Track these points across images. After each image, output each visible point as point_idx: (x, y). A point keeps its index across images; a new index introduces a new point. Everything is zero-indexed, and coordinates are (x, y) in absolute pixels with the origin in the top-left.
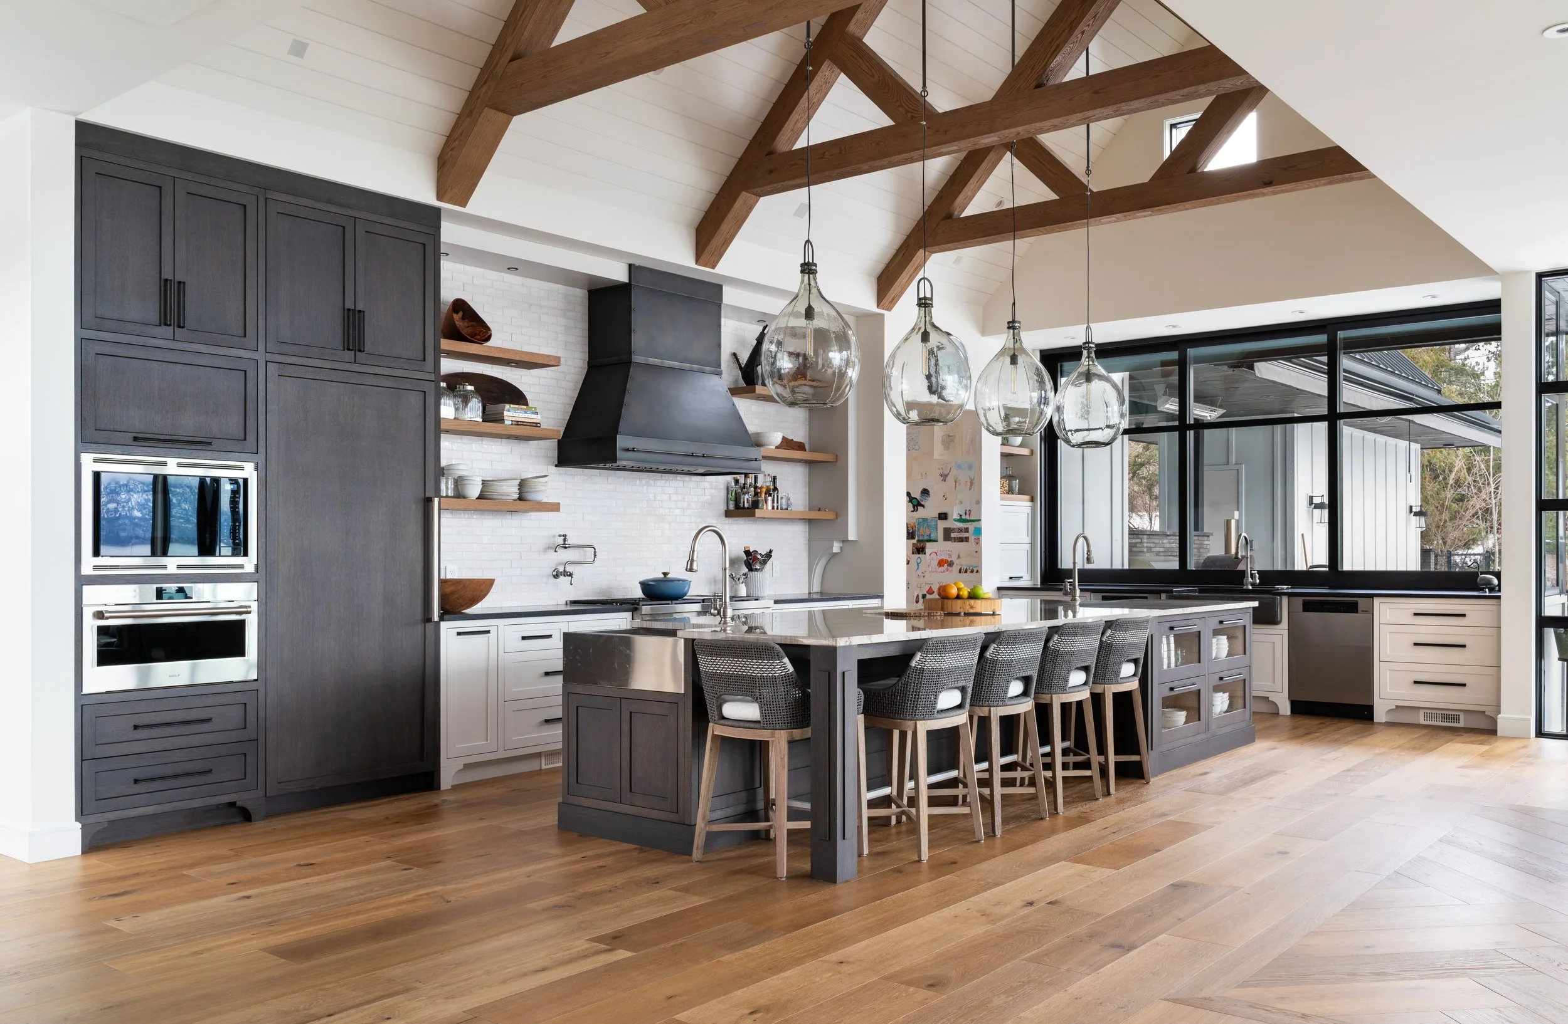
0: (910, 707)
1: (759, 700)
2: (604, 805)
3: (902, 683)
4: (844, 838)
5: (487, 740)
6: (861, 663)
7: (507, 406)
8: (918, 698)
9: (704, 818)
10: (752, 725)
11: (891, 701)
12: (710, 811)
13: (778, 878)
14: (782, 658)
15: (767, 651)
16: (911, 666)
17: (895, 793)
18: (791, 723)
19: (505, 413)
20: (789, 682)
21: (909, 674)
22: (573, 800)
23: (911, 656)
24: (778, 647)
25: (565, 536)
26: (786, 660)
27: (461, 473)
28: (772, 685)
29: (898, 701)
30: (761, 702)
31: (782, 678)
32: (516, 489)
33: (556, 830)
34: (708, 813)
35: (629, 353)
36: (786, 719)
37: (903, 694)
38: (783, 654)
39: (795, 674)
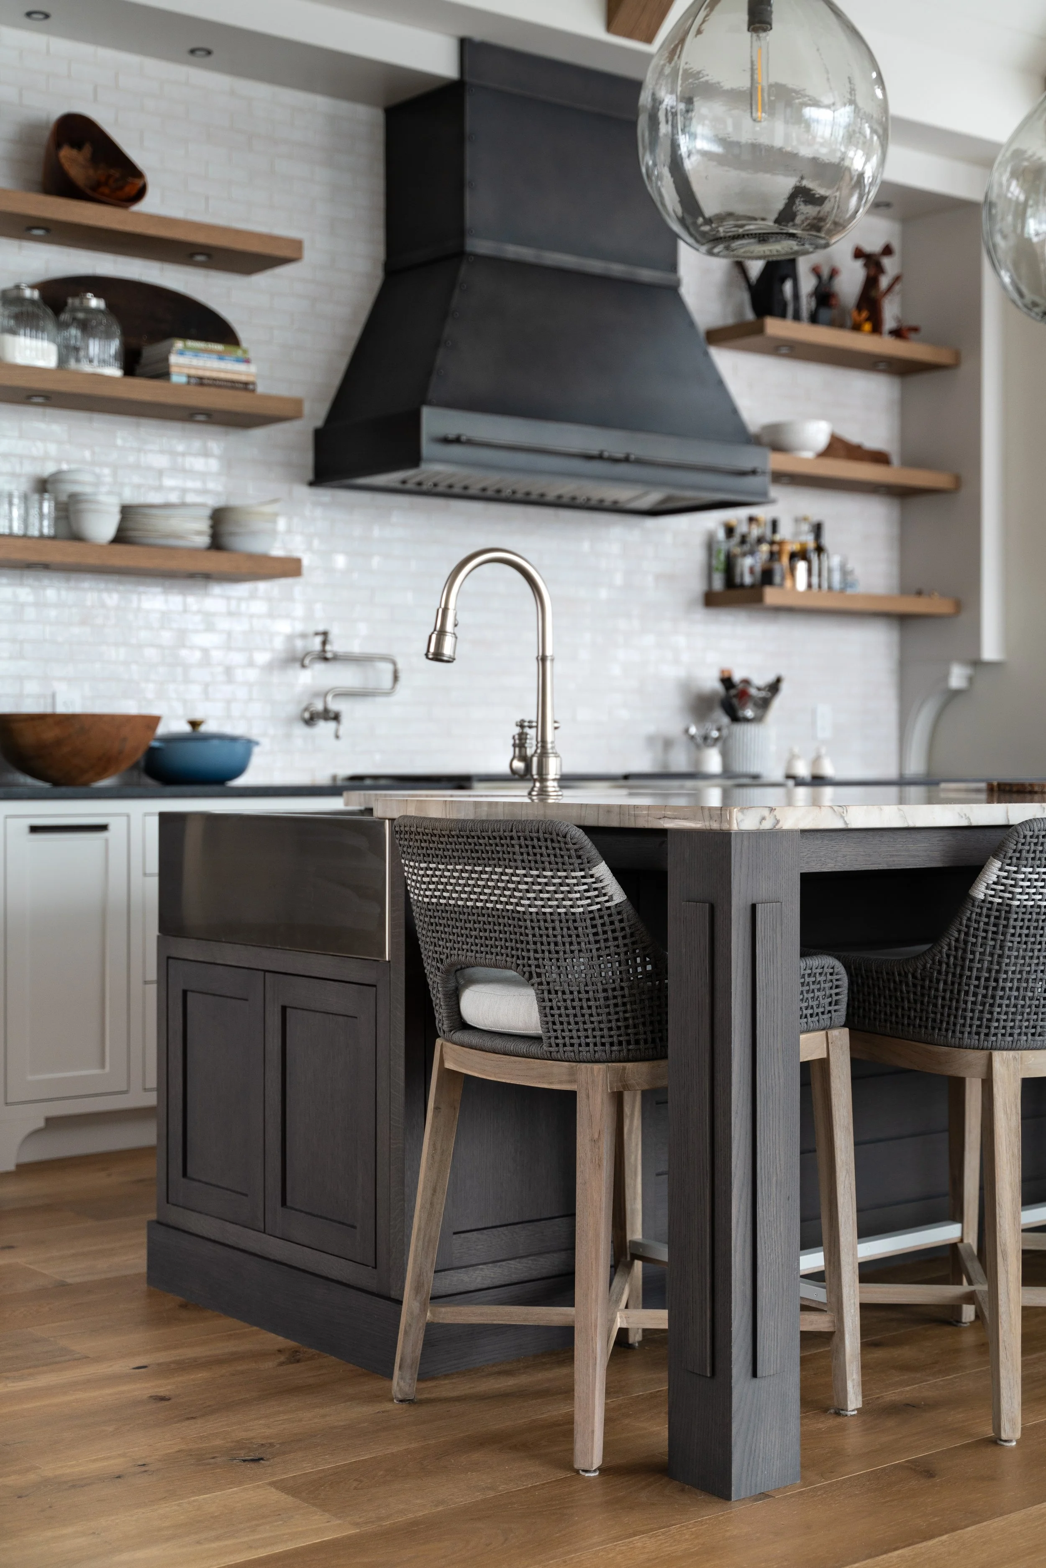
0: (973, 1011)
1: (535, 980)
2: (234, 1234)
3: (949, 945)
4: (755, 1374)
5: (103, 1066)
6: (809, 881)
7: (179, 344)
8: (995, 989)
9: (418, 1288)
10: (522, 1047)
11: (923, 995)
12: (436, 1272)
13: (577, 1471)
14: (591, 863)
15: (549, 843)
16: (974, 899)
17: (972, 1240)
18: (620, 1043)
19: (174, 359)
20: (614, 931)
21: (969, 919)
22: (177, 1216)
23: (974, 871)
24: (580, 833)
25: (325, 634)
26: (602, 870)
27: (76, 489)
28: (567, 940)
29: (941, 994)
30: (541, 984)
31: (593, 919)
32: (204, 525)
33: (144, 1286)
34: (431, 1274)
35: (461, 232)
36: (606, 1032)
37: (954, 975)
38: (594, 852)
39: (629, 910)
